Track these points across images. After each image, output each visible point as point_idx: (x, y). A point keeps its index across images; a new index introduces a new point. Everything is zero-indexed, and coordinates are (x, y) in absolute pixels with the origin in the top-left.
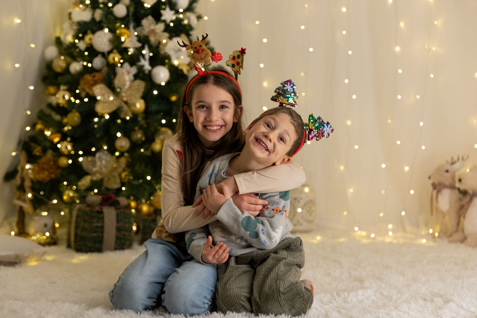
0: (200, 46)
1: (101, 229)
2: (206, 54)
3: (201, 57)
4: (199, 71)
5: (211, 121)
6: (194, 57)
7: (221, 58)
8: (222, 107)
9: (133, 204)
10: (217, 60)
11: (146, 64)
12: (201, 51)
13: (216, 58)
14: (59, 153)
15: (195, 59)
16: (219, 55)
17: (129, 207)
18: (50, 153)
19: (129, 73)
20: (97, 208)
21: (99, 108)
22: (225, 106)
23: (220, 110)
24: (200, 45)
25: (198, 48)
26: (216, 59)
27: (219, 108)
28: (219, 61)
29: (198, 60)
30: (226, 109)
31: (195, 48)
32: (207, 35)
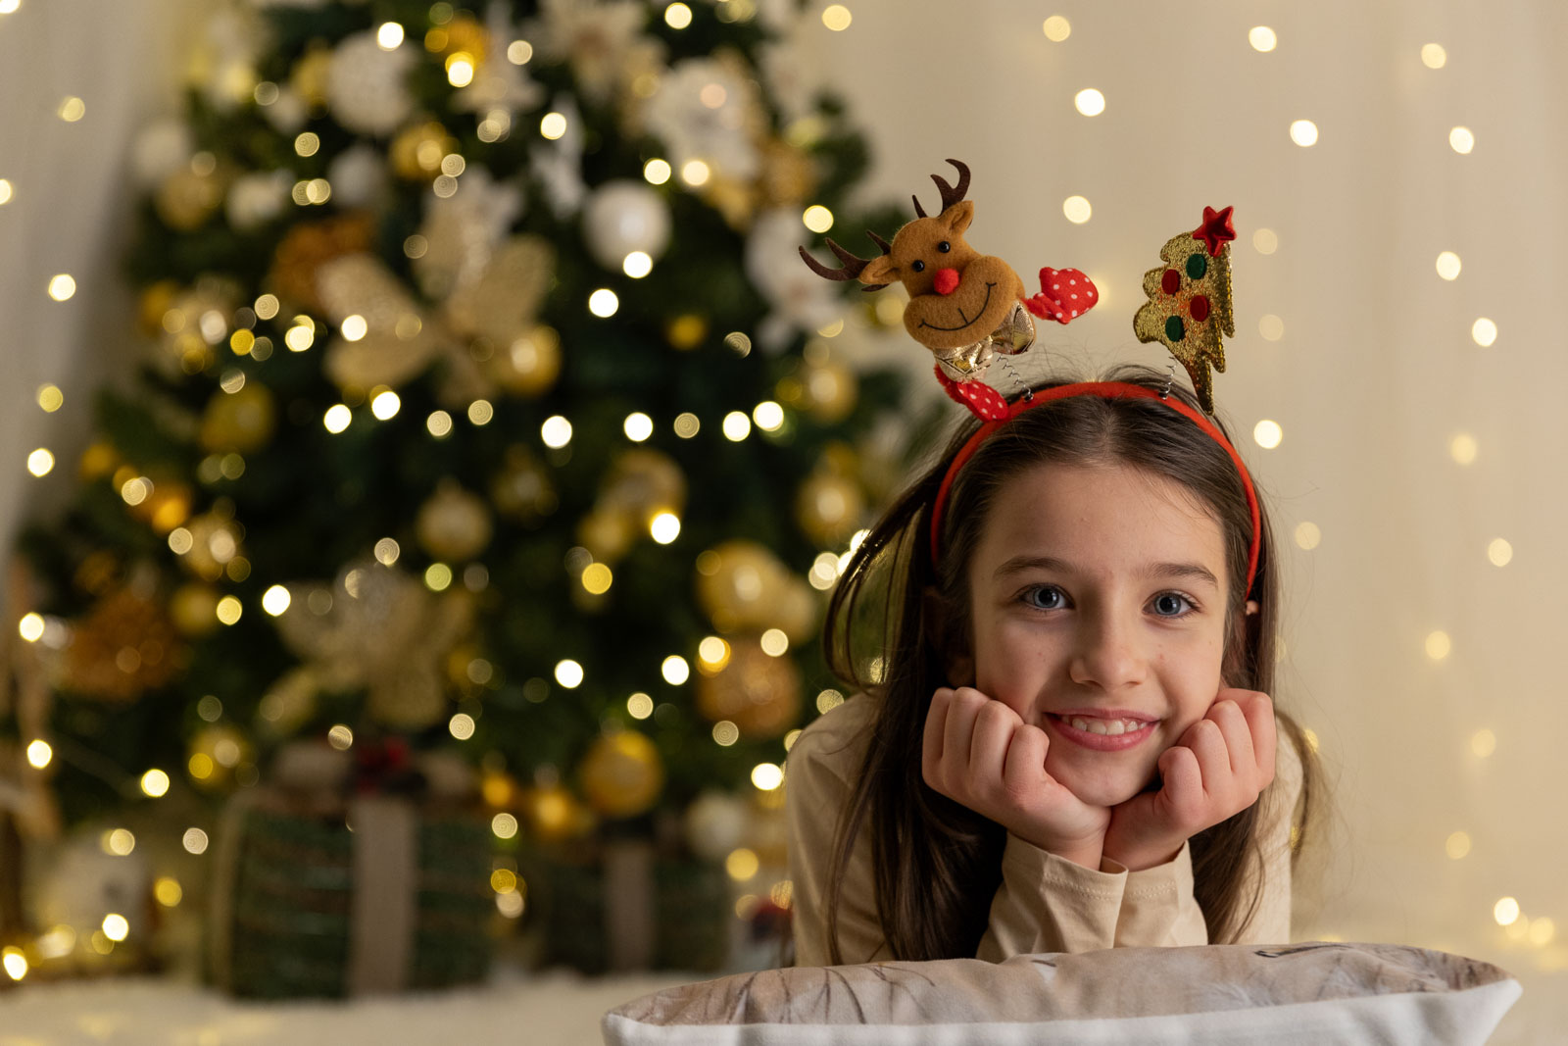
0: (942, 247)
1: (341, 901)
2: (990, 286)
3: (960, 310)
4: (973, 397)
5: (1097, 685)
6: (924, 323)
7: (1090, 294)
8: (1164, 605)
9: (497, 790)
10: (1064, 308)
11: (563, 185)
12: (952, 276)
13: (1054, 299)
14: (175, 572)
15: (933, 331)
16: (1073, 282)
17: (476, 806)
18: (143, 580)
19: (482, 211)
20: (327, 803)
21: (347, 369)
22: (1179, 598)
23: (1154, 624)
24: (939, 240)
25: (931, 260)
26: (1058, 303)
27: (1147, 610)
28: (1081, 312)
29: (950, 335)
30: (1192, 620)
31: (917, 266)
32: (964, 172)
